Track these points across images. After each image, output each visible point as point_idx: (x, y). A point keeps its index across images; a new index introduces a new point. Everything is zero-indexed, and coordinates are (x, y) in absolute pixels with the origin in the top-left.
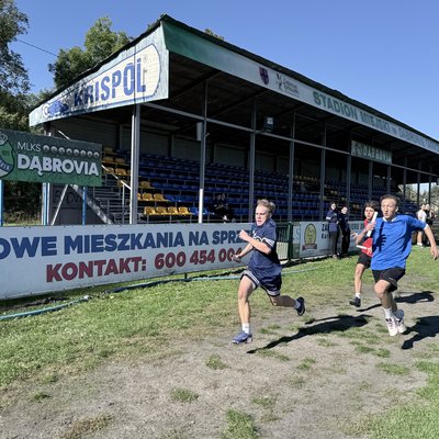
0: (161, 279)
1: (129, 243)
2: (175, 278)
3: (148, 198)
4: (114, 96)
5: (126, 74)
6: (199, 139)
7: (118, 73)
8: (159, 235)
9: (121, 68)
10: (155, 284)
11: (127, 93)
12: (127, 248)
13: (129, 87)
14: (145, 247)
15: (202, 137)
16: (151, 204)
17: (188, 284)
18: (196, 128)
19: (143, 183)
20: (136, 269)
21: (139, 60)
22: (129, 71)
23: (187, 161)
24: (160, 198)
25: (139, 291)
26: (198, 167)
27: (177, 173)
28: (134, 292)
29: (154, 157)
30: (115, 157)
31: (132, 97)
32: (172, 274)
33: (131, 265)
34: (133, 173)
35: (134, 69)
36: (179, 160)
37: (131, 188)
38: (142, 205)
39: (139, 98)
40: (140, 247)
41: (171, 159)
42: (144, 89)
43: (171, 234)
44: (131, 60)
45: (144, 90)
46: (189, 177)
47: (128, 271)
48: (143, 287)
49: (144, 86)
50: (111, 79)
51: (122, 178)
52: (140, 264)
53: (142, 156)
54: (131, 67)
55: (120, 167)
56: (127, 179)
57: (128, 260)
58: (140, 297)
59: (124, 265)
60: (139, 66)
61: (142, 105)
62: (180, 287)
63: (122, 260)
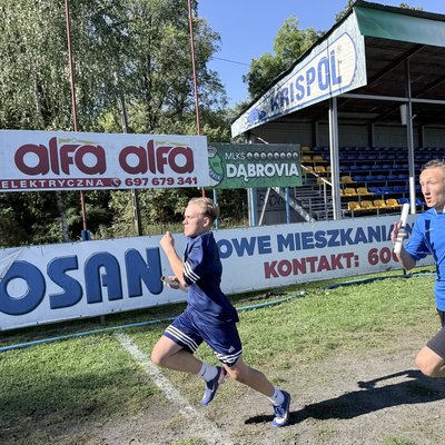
0: (376, 276)
1: (338, 239)
2: (392, 274)
3: (351, 192)
4: (309, 94)
5: (320, 69)
6: (404, 122)
7: (312, 70)
8: (370, 229)
9: (315, 64)
10: (371, 281)
11: (322, 87)
12: (337, 244)
13: (324, 82)
14: (356, 242)
16: (355, 199)
18: (399, 112)
20: (349, 266)
21: (333, 52)
22: (323, 66)
23: (391, 149)
24: (363, 191)
25: (355, 288)
26: (406, 154)
27: (381, 164)
28: (350, 288)
29: (353, 149)
30: (312, 155)
31: (327, 91)
32: (388, 270)
33: (343, 261)
34: (334, 168)
35: (329, 63)
36: (382, 149)
37: (332, 185)
38: (345, 200)
39: (336, 90)
40: (351, 243)
41: (372, 149)
42: (339, 80)
43: (384, 227)
44: (324, 54)
45: (340, 82)
46: (396, 166)
47: (341, 267)
48: (359, 283)
49: (340, 78)
50: (305, 77)
51: (322, 175)
52: (353, 259)
53: (341, 150)
54: (325, 61)
55: (318, 164)
56: (327, 175)
57: (340, 256)
58: (356, 293)
59: (336, 261)
60: (333, 58)
61: (340, 99)
62: (399, 283)
63: (333, 256)
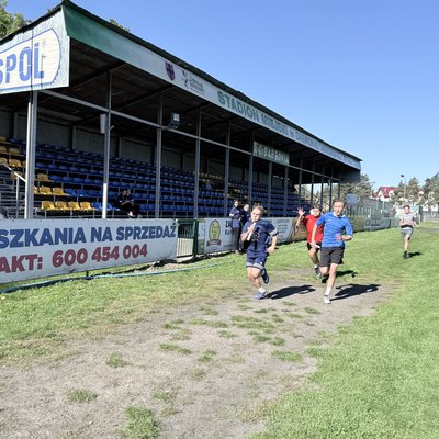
0: (59, 278)
1: (22, 239)
2: (75, 276)
3: (46, 191)
4: (8, 81)
5: (22, 58)
6: (103, 131)
7: (13, 57)
8: (57, 231)
9: (17, 51)
10: (53, 283)
11: (23, 78)
12: (21, 245)
13: (25, 73)
14: (41, 244)
15: (106, 130)
16: (50, 198)
17: (90, 282)
18: (99, 120)
19: (40, 175)
20: (31, 268)
21: (37, 45)
22: (26, 56)
23: (90, 154)
24: (59, 192)
25: (35, 291)
26: (102, 160)
27: (79, 167)
28: (29, 292)
29: (52, 148)
30: (8, 147)
31: (28, 83)
32: (71, 272)
33: (25, 263)
34: (29, 164)
35: (32, 54)
36: (81, 153)
37: (26, 181)
38: (38, 199)
39: (36, 84)
40: (35, 244)
41: (72, 151)
42: (42, 75)
43: (71, 230)
44: (28, 44)
45: (42, 77)
46: (92, 171)
47: (22, 269)
48: (39, 286)
49: (42, 73)
50: (5, 62)
51: (16, 169)
52: (36, 262)
53: (39, 147)
54: (27, 51)
55: (14, 157)
56: (22, 170)
57: (22, 257)
58: (34, 297)
59: (17, 263)
60: (37, 51)
61: (39, 92)
62: (80, 285)
63: (14, 258)
